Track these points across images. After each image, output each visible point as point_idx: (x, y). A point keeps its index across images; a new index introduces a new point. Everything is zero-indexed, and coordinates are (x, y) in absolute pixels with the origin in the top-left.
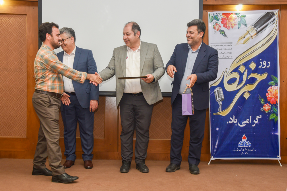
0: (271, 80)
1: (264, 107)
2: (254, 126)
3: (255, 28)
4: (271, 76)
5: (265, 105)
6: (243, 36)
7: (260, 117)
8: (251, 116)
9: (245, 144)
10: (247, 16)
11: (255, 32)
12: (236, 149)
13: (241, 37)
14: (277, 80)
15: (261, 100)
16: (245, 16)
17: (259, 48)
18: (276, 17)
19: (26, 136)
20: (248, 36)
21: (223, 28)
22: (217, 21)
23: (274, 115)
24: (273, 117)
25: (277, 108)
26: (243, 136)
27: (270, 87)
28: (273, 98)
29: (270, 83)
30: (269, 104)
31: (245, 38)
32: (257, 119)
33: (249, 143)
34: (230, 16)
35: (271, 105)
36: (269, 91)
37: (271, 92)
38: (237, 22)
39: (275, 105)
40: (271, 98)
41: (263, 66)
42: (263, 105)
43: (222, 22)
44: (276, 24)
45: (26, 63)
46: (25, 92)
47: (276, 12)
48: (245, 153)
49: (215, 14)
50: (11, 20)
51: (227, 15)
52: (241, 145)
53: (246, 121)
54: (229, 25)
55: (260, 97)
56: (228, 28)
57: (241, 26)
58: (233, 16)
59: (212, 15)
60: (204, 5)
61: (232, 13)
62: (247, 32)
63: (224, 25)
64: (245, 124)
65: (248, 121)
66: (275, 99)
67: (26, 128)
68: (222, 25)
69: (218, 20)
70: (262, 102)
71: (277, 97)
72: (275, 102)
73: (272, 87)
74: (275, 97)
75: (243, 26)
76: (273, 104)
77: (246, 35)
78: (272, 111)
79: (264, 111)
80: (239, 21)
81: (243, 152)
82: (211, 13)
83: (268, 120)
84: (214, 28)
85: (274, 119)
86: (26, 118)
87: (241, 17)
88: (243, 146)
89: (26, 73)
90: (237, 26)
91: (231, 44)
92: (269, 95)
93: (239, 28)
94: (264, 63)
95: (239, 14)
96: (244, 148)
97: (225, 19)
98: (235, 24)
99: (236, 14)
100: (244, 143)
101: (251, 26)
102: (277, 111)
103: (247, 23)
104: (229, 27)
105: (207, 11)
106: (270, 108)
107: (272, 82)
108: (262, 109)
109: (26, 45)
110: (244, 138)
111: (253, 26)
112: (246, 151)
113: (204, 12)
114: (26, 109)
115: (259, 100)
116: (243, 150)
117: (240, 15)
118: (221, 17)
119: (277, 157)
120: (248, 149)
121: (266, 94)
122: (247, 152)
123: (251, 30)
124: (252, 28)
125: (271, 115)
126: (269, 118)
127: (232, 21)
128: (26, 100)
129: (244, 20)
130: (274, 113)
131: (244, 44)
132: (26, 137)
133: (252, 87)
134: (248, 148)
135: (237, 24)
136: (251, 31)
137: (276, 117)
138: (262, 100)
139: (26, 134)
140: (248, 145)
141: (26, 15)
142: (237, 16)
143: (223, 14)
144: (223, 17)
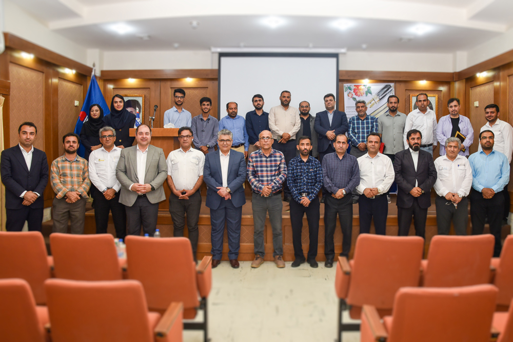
3: (378, 96)
10: (372, 87)
11: (378, 99)
16: (370, 87)
17: (382, 111)
18: (392, 88)
21: (355, 96)
22: (350, 91)
31: (371, 103)
34: (360, 87)
38: (365, 92)
43: (354, 92)
47: (392, 84)
49: (349, 86)
50: (196, 92)
51: (358, 86)
54: (359, 93)
57: (367, 94)
58: (361, 87)
60: (340, 79)
61: (361, 85)
62: (372, 99)
63: (356, 94)
68: (354, 94)
75: (369, 95)
77: (372, 101)
82: (346, 85)
84: (348, 96)
90: (365, 95)
97: (356, 89)
98: (363, 93)
99: (364, 86)
103: (372, 92)
104: (359, 95)
105: (343, 83)
113: (340, 84)
117: (367, 87)
124: (376, 96)
127: (361, 91)
129: (370, 90)
131: (371, 108)
136: (375, 98)
141: (207, 88)
142: (364, 87)
143: (355, 86)
144: (354, 87)
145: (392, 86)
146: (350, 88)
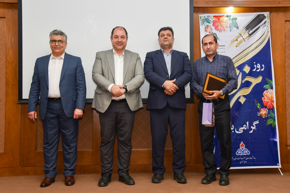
0: (266, 83)
1: (261, 112)
2: (251, 132)
3: (247, 31)
4: (265, 79)
5: (262, 109)
6: (236, 39)
7: (257, 122)
8: (248, 122)
9: (243, 152)
10: (238, 18)
11: (247, 35)
12: (234, 158)
13: (234, 40)
14: (272, 83)
15: (257, 104)
16: (236, 19)
17: (253, 50)
18: (267, 19)
19: (4, 150)
20: (240, 39)
21: (214, 31)
22: (208, 24)
23: (271, 120)
24: (271, 122)
25: (274, 113)
26: (241, 143)
27: (266, 91)
28: (269, 102)
29: (265, 86)
30: (266, 108)
31: (237, 40)
32: (254, 124)
33: (247, 151)
34: (222, 18)
35: (268, 109)
36: (264, 94)
37: (267, 96)
38: (228, 25)
39: (271, 109)
40: (268, 102)
41: (258, 69)
42: (260, 110)
43: (213, 25)
44: (268, 26)
45: (5, 70)
46: (4, 101)
47: (266, 14)
48: (244, 162)
49: (206, 17)
51: (218, 18)
52: (239, 154)
53: (243, 127)
54: (220, 27)
55: (256, 101)
56: (220, 31)
57: (232, 28)
58: (224, 19)
59: (203, 18)
60: (194, 7)
61: (223, 16)
62: (239, 34)
63: (216, 28)
64: (242, 131)
65: (245, 128)
66: (271, 103)
67: (4, 141)
68: (213, 28)
69: (210, 23)
70: (258, 107)
71: (273, 101)
72: (271, 106)
73: (268, 90)
74: (271, 101)
75: (235, 29)
76: (270, 109)
77: (239, 37)
78: (269, 115)
79: (261, 116)
80: (231, 23)
81: (242, 160)
82: (203, 16)
83: (266, 126)
84: (206, 31)
85: (271, 125)
86: (4, 131)
87: (232, 19)
88: (242, 154)
89: (5, 80)
90: (229, 29)
91: (224, 47)
92: (265, 100)
93: (230, 31)
94: (258, 66)
95: (230, 17)
96: (243, 156)
97: (216, 21)
98: (226, 27)
99: (227, 16)
100: (243, 150)
101: (243, 29)
102: (274, 116)
103: (239, 25)
104: (221, 29)
105: (198, 14)
106: (267, 113)
107: (268, 86)
108: (259, 114)
109: (5, 50)
110: (242, 146)
111: (245, 29)
112: (244, 160)
113: (195, 14)
114: (4, 120)
115: (256, 105)
116: (241, 158)
118: (212, 19)
119: (277, 165)
120: (246, 158)
121: (262, 98)
122: (246, 161)
123: (243, 32)
124: (244, 31)
125: (269, 120)
126: (266, 123)
127: (223, 24)
128: (4, 110)
129: (236, 22)
130: (271, 118)
131: (237, 47)
132: (4, 152)
133: (247, 91)
134: (247, 156)
135: (228, 26)
136: (243, 34)
137: (274, 122)
138: (259, 105)
139: (3, 148)
140: (247, 153)
142: (228, 18)
143: (214, 16)
144: (214, 19)
145: (266, 16)
146: (207, 20)
